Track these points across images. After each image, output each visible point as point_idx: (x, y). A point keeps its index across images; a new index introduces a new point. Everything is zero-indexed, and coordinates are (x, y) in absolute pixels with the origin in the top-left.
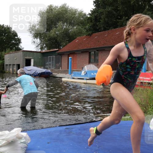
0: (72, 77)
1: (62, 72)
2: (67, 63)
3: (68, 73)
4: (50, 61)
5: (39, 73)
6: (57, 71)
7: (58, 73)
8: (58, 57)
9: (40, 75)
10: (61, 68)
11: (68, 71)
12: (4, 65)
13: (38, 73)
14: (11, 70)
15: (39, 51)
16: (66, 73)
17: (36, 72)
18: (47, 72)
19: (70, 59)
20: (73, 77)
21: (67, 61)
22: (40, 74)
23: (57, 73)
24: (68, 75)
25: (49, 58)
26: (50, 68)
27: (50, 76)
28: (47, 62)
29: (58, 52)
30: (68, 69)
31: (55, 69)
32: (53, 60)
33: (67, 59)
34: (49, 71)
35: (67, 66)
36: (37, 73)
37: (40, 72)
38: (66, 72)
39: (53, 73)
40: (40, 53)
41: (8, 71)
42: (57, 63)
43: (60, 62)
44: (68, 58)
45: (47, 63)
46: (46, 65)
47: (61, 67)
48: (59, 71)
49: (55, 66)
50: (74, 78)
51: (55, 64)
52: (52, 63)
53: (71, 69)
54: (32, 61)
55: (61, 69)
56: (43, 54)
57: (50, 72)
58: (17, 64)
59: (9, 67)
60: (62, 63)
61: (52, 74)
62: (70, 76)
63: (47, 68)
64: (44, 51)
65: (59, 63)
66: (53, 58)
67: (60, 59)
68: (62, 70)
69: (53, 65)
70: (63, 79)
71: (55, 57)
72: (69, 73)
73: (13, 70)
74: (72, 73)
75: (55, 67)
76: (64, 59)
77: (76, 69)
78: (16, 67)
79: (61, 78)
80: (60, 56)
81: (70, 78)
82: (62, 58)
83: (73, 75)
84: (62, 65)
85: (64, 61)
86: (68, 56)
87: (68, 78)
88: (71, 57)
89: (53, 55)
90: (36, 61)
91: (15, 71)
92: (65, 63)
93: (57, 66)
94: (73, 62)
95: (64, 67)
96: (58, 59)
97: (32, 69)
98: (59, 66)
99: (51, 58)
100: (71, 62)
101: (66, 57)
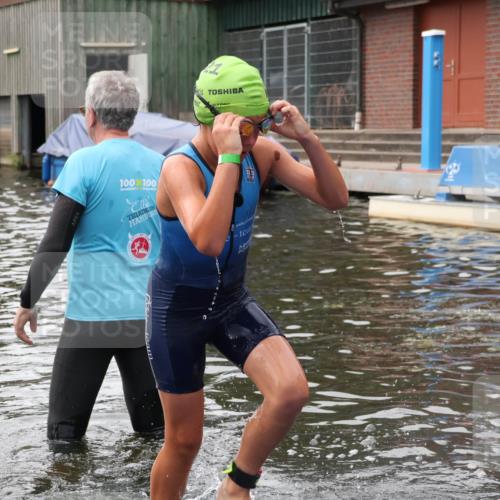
0: (445, 190)
1: (366, 147)
2: (409, 75)
3: (417, 159)
4: (276, 66)
8: (340, 35)
10: (358, 115)
11: (419, 137)
16: (403, 159)
20: (457, 190)
24: (415, 175)
25: (269, 44)
30: (417, 123)
31: (314, 124)
32: (296, 62)
33: (410, 44)
35: (409, 104)
38: (397, 149)
42: (329, 80)
43: (355, 72)
44: (418, 42)
47: (362, 110)
48: (344, 146)
49: (312, 100)
50: (461, 198)
52: (292, 81)
53: (438, 123)
55: (363, 124)
56: (223, 12)
58: (21, 98)
60: (370, 82)
62: (433, 182)
65: (345, 78)
66: (296, 39)
67: (356, 50)
68: (373, 136)
69: (295, 98)
70: (377, 207)
71: (312, 38)
72: (425, 153)
74: (445, 160)
75: (313, 111)
77: (484, 125)
78: (14, 122)
80: (355, 26)
81: (428, 200)
82: (367, 38)
83: (455, 176)
84: (368, 94)
85: (385, 60)
86: (411, 23)
87: (418, 198)
88: (442, 32)
89: (299, 18)
90: (167, 70)
91: (10, 150)
92: (391, 77)
93: (329, 101)
94: (459, 68)
95: (389, 112)
96: (339, 46)
97: (141, 135)
98: (343, 101)
99: (282, 40)
100: (437, 66)
101: (401, 31)
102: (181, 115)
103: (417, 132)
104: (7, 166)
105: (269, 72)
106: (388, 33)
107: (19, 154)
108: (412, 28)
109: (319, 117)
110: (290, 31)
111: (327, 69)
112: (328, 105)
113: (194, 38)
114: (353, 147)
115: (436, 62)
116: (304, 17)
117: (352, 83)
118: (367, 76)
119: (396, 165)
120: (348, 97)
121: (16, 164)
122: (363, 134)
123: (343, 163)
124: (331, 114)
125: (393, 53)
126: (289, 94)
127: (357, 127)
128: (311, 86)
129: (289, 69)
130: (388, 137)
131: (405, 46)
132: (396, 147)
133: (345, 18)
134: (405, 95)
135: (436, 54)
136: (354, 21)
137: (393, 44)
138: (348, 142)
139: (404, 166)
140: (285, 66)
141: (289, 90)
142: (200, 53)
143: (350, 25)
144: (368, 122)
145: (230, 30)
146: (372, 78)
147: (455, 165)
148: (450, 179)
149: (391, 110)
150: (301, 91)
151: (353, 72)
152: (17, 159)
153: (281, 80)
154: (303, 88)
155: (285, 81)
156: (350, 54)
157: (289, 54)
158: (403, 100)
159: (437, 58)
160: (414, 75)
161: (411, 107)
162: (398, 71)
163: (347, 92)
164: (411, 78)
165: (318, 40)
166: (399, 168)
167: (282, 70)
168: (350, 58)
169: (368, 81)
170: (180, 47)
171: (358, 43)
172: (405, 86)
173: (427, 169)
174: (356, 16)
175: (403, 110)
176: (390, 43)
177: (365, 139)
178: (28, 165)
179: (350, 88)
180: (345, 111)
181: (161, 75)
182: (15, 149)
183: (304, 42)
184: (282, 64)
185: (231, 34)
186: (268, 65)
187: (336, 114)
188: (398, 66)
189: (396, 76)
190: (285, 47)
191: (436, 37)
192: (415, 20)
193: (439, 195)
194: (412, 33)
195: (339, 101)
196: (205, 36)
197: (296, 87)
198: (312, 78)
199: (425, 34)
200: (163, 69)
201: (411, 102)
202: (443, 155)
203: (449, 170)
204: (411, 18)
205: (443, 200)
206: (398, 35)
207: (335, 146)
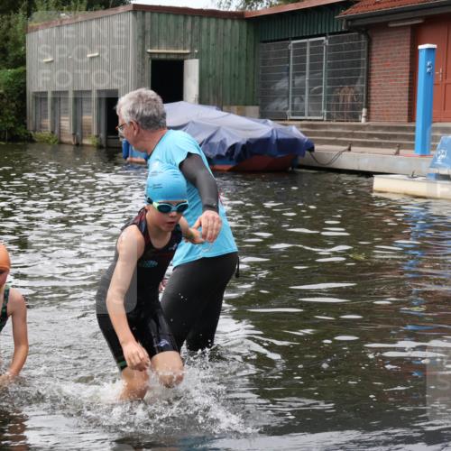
0: (435, 171)
2: (405, 80)
3: (412, 147)
4: (300, 71)
5: (234, 147)
6: (339, 135)
7: (350, 146)
8: (352, 46)
9: (240, 159)
10: (364, 111)
11: (413, 129)
12: (23, 97)
13: (229, 143)
14: (66, 123)
15: (233, 9)
16: (400, 146)
17: (216, 140)
18: (279, 141)
19: (422, 57)
20: (444, 171)
21: (406, 66)
22: (238, 151)
23: (344, 143)
24: (407, 159)
25: (295, 53)
26: (297, 111)
27: (301, 161)
28: (281, 77)
29: (351, 12)
30: (412, 117)
31: (329, 117)
32: (316, 67)
34: (294, 131)
35: (405, 103)
36: (222, 144)
37: (240, 138)
38: (397, 138)
39: (317, 147)
40: (237, 23)
41: (46, 133)
42: (341, 82)
43: (363, 77)
44: (415, 53)
45: (282, 84)
46: (274, 99)
47: (368, 107)
48: (353, 135)
49: (328, 98)
51: (330, 91)
52: (312, 83)
53: (429, 120)
54: (192, 70)
55: (368, 118)
56: (259, 27)
57: (302, 136)
58: (99, 92)
59: (53, 108)
60: (374, 85)
61: (312, 149)
62: (424, 165)
63: (280, 117)
64: (261, 8)
65: (353, 82)
66: (317, 49)
67: (364, 59)
68: (376, 128)
69: (315, 96)
70: (379, 183)
71: (329, 49)
72: (418, 142)
73: (77, 123)
74: (434, 147)
75: (328, 107)
76: (388, 58)
78: (94, 111)
79: (369, 174)
80: (364, 40)
81: (420, 178)
82: (373, 50)
83: (443, 160)
84: (372, 95)
85: (387, 68)
86: (409, 39)
87: (413, 177)
88: (434, 46)
89: (319, 32)
90: (214, 72)
91: (90, 133)
92: (391, 81)
93: (341, 99)
94: (446, 75)
95: (390, 109)
96: (351, 56)
97: (193, 123)
98: (352, 99)
99: (305, 50)
100: (429, 73)
101: (399, 45)
102: (224, 108)
103: (412, 125)
104: (88, 146)
105: (294, 75)
106: (390, 46)
107: (97, 136)
108: (409, 42)
109: (334, 112)
110: (312, 43)
111: (340, 74)
112: (341, 103)
113: (236, 48)
114: (361, 136)
115: (428, 70)
116: (323, 32)
117: (360, 86)
118: (372, 80)
119: (394, 151)
120: (357, 96)
121: (95, 144)
122: (368, 126)
123: (352, 148)
124: (343, 109)
125: (393, 62)
126: (309, 93)
127: (363, 120)
128: (328, 87)
129: (310, 73)
130: (389, 128)
131: (403, 57)
132: (395, 137)
133: (357, 34)
134: (402, 96)
135: (428, 64)
136: (363, 36)
137: (394, 55)
138: (356, 132)
139: (401, 151)
140: (307, 71)
141: (310, 89)
142: (240, 59)
143: (360, 39)
144: (372, 116)
145: (265, 42)
146: (376, 82)
147: (443, 151)
148: (439, 162)
149: (391, 107)
150: (320, 91)
151: (361, 77)
152: (96, 140)
153: (304, 81)
154: (321, 88)
155: (307, 83)
156: (359, 62)
157: (311, 61)
158: (400, 100)
159: (430, 67)
160: (410, 80)
161: (407, 105)
162: (397, 77)
163: (356, 92)
164: (408, 82)
165: (334, 51)
166: (397, 153)
167: (304, 74)
168: (359, 66)
169: (373, 83)
170: (225, 54)
171: (366, 54)
172: (402, 88)
173: (419, 154)
174: (365, 32)
175: (400, 107)
176: (391, 54)
177: (371, 130)
178: (104, 145)
179: (358, 90)
180: (353, 107)
181: (210, 76)
182: (94, 133)
183: (322, 52)
184: (305, 70)
185: (265, 44)
186: (293, 70)
187: (347, 109)
188: (397, 73)
189: (396, 80)
190: (308, 56)
191: (429, 49)
192: (411, 37)
193: (430, 175)
194: (409, 46)
195: (349, 100)
196: (244, 45)
197: (315, 88)
198: (328, 81)
199: (420, 47)
200: (211, 71)
201: (407, 101)
202: (432, 143)
203: (438, 155)
204: (409, 34)
205: (433, 179)
206: (398, 48)
207: (347, 135)
